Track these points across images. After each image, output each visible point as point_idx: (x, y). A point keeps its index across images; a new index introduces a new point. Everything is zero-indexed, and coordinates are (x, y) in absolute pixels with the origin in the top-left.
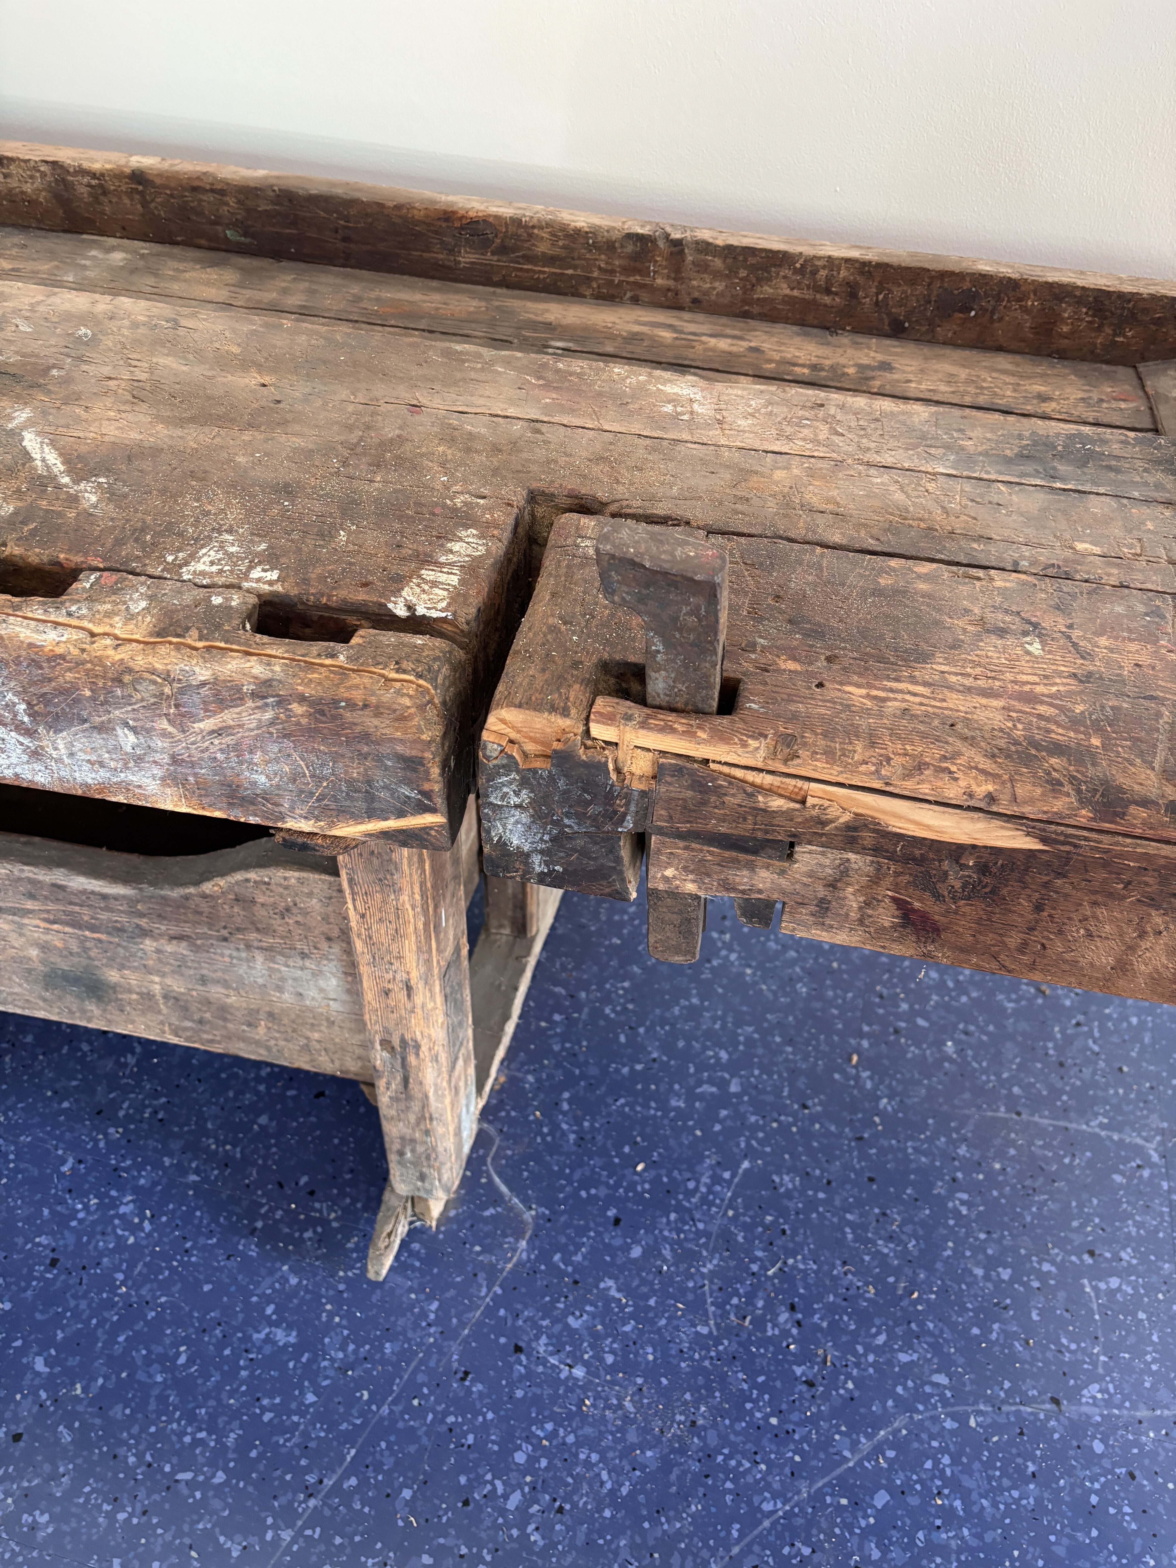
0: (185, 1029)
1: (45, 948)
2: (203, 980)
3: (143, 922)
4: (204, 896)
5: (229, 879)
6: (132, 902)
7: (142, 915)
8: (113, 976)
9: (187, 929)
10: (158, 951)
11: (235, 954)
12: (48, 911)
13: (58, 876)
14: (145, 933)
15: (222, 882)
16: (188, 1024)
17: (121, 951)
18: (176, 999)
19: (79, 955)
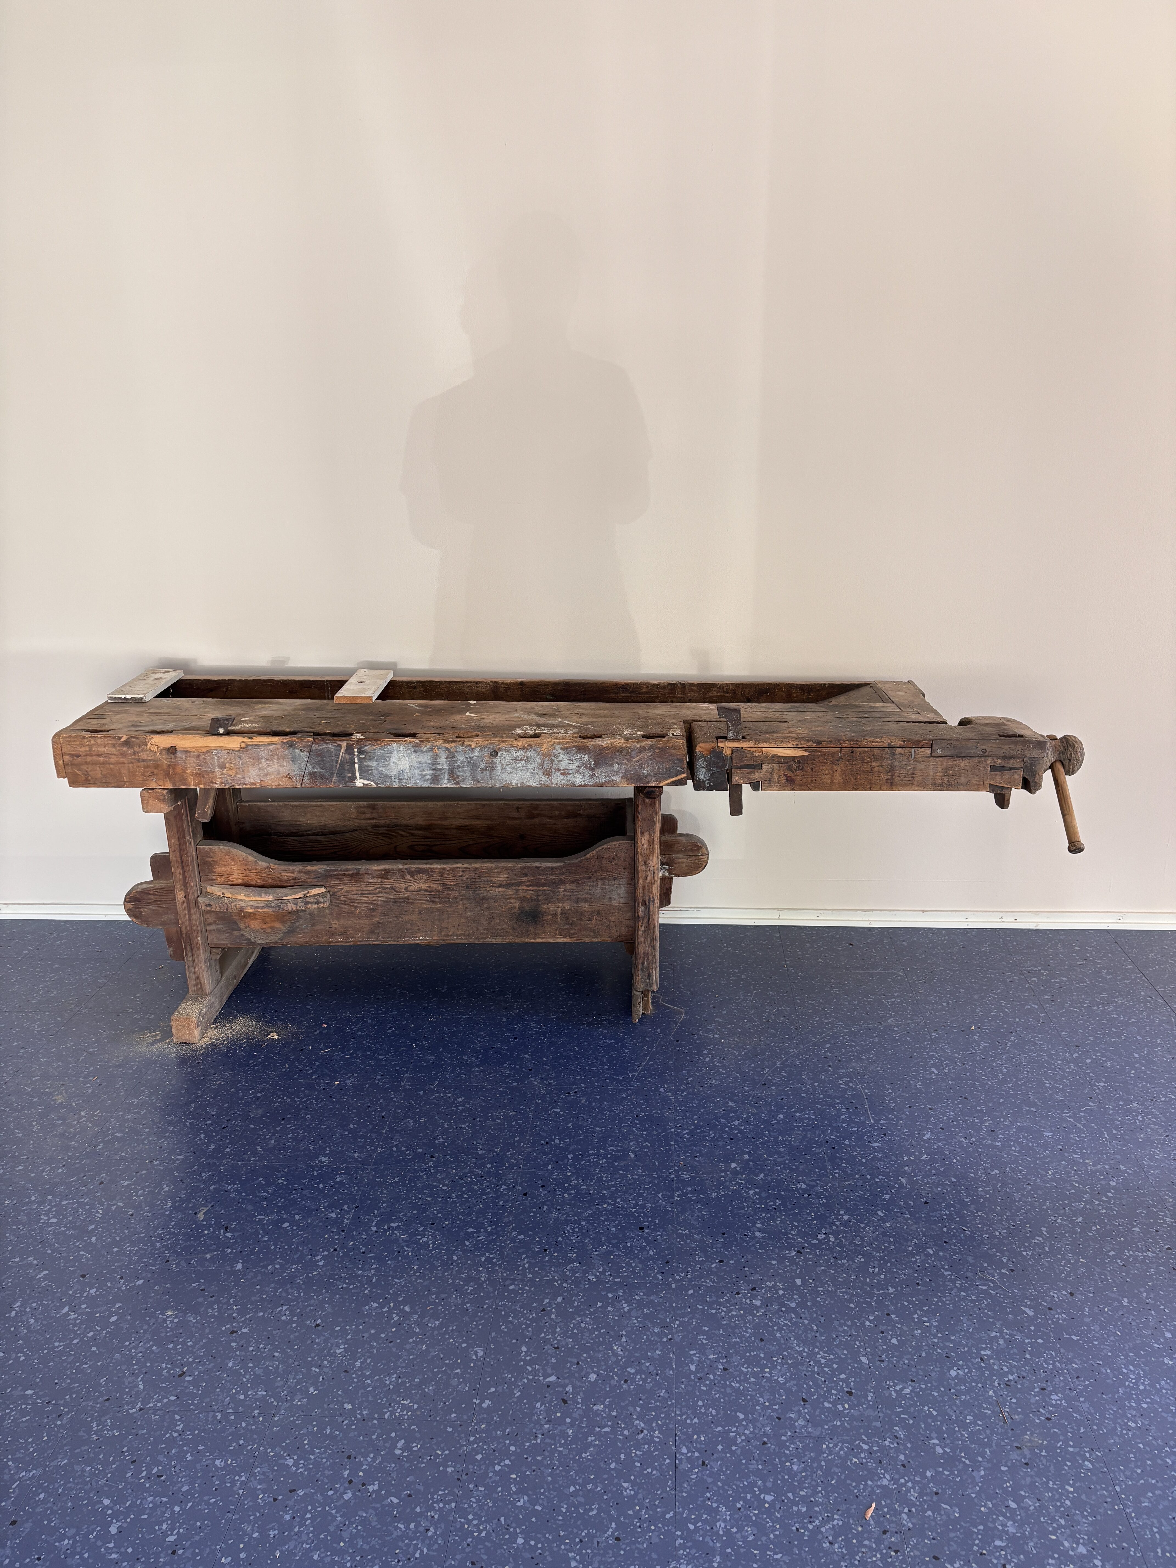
0: (565, 929)
1: (523, 900)
2: (578, 901)
3: (563, 877)
4: (587, 859)
5: (597, 850)
6: (561, 867)
7: (563, 874)
8: (544, 908)
9: (578, 876)
10: (565, 890)
11: (592, 884)
12: (530, 881)
13: (537, 864)
14: (562, 882)
15: (594, 852)
16: (567, 926)
17: (551, 893)
18: (565, 914)
19: (535, 900)
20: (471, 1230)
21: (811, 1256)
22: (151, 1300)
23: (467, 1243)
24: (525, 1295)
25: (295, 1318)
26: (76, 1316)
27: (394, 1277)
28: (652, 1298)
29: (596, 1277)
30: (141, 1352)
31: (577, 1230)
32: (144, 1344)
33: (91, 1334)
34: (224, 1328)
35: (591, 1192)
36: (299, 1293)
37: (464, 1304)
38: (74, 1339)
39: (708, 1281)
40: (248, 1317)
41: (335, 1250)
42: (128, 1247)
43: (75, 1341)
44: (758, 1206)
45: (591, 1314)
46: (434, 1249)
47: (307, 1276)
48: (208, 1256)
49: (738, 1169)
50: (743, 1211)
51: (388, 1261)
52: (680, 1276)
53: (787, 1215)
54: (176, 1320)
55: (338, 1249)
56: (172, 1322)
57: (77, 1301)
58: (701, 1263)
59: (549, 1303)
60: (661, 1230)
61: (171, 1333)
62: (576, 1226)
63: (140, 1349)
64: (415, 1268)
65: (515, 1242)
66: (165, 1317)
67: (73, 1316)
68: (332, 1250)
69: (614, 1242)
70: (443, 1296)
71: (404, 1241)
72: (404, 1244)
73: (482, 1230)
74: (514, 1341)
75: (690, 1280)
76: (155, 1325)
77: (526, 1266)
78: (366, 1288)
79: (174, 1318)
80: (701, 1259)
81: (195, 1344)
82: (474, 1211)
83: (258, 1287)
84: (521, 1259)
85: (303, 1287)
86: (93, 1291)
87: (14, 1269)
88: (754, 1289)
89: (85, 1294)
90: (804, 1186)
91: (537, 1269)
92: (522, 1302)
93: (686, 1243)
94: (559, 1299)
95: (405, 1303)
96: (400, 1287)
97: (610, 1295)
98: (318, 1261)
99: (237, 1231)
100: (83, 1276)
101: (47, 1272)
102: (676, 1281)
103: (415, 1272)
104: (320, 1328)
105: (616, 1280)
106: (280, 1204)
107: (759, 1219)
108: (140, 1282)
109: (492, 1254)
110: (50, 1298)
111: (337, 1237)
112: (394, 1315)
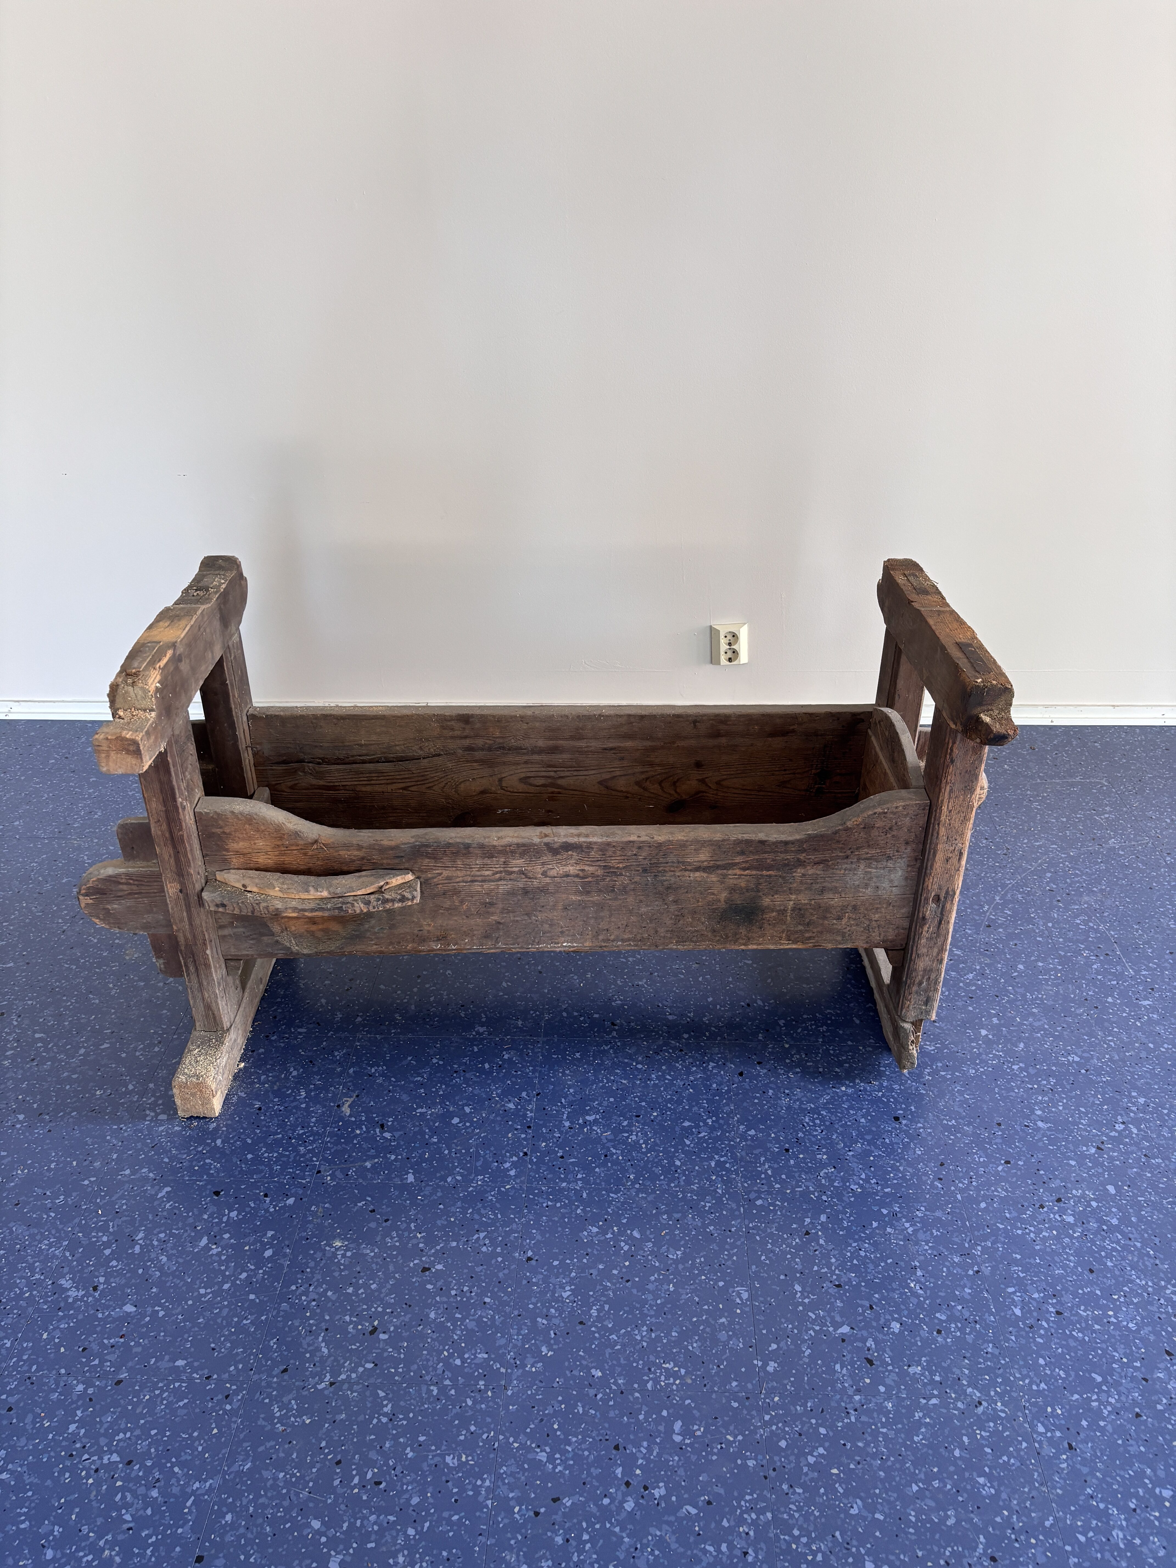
20: (687, 1124)
21: (1116, 1154)
22: (311, 1226)
23: (688, 1142)
24: (779, 1213)
25: (499, 1250)
26: (220, 1249)
27: (609, 1191)
28: (938, 1214)
29: (861, 1186)
30: (314, 1300)
31: (818, 1122)
32: (316, 1288)
33: (244, 1275)
34: (412, 1265)
35: (821, 1070)
36: (496, 1215)
37: (705, 1226)
38: (224, 1282)
39: (1000, 1190)
40: (438, 1248)
41: (526, 1154)
42: (266, 1152)
43: (226, 1286)
44: (1030, 1086)
45: (869, 1237)
46: (649, 1151)
47: (499, 1190)
48: (368, 1164)
49: (990, 1037)
50: (1013, 1094)
51: (595, 1167)
52: (963, 1184)
53: (1069, 1098)
54: (349, 1254)
55: (529, 1153)
56: (344, 1256)
57: (216, 1229)
58: (985, 1165)
59: (811, 1223)
60: (922, 1120)
61: (347, 1272)
62: (815, 1116)
63: (312, 1296)
64: (632, 1177)
65: (746, 1140)
66: (333, 1249)
67: (215, 1250)
68: (521, 1154)
69: (868, 1137)
70: (677, 1216)
71: (609, 1141)
72: (609, 1144)
73: (701, 1124)
74: (782, 1277)
75: (977, 1189)
76: (323, 1262)
77: (769, 1172)
78: (578, 1207)
79: (346, 1251)
80: (982, 1160)
81: (381, 1286)
82: (684, 1097)
83: (441, 1206)
84: (760, 1163)
85: (498, 1205)
86: (234, 1214)
87: (127, 1185)
88: (1059, 1200)
89: (225, 1219)
90: (1077, 1059)
91: (784, 1176)
92: (778, 1223)
93: (956, 1137)
94: (823, 1218)
95: (631, 1225)
96: (619, 1204)
97: (885, 1211)
98: (508, 1170)
99: (397, 1130)
100: (217, 1193)
101: (169, 1189)
102: (962, 1191)
103: (633, 1183)
104: (533, 1262)
105: (886, 1190)
106: (441, 1093)
107: (1036, 1103)
108: (291, 1201)
109: (722, 1156)
110: (180, 1225)
111: (523, 1136)
112: (622, 1244)
